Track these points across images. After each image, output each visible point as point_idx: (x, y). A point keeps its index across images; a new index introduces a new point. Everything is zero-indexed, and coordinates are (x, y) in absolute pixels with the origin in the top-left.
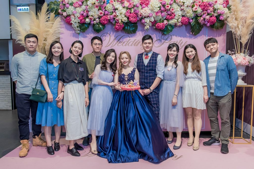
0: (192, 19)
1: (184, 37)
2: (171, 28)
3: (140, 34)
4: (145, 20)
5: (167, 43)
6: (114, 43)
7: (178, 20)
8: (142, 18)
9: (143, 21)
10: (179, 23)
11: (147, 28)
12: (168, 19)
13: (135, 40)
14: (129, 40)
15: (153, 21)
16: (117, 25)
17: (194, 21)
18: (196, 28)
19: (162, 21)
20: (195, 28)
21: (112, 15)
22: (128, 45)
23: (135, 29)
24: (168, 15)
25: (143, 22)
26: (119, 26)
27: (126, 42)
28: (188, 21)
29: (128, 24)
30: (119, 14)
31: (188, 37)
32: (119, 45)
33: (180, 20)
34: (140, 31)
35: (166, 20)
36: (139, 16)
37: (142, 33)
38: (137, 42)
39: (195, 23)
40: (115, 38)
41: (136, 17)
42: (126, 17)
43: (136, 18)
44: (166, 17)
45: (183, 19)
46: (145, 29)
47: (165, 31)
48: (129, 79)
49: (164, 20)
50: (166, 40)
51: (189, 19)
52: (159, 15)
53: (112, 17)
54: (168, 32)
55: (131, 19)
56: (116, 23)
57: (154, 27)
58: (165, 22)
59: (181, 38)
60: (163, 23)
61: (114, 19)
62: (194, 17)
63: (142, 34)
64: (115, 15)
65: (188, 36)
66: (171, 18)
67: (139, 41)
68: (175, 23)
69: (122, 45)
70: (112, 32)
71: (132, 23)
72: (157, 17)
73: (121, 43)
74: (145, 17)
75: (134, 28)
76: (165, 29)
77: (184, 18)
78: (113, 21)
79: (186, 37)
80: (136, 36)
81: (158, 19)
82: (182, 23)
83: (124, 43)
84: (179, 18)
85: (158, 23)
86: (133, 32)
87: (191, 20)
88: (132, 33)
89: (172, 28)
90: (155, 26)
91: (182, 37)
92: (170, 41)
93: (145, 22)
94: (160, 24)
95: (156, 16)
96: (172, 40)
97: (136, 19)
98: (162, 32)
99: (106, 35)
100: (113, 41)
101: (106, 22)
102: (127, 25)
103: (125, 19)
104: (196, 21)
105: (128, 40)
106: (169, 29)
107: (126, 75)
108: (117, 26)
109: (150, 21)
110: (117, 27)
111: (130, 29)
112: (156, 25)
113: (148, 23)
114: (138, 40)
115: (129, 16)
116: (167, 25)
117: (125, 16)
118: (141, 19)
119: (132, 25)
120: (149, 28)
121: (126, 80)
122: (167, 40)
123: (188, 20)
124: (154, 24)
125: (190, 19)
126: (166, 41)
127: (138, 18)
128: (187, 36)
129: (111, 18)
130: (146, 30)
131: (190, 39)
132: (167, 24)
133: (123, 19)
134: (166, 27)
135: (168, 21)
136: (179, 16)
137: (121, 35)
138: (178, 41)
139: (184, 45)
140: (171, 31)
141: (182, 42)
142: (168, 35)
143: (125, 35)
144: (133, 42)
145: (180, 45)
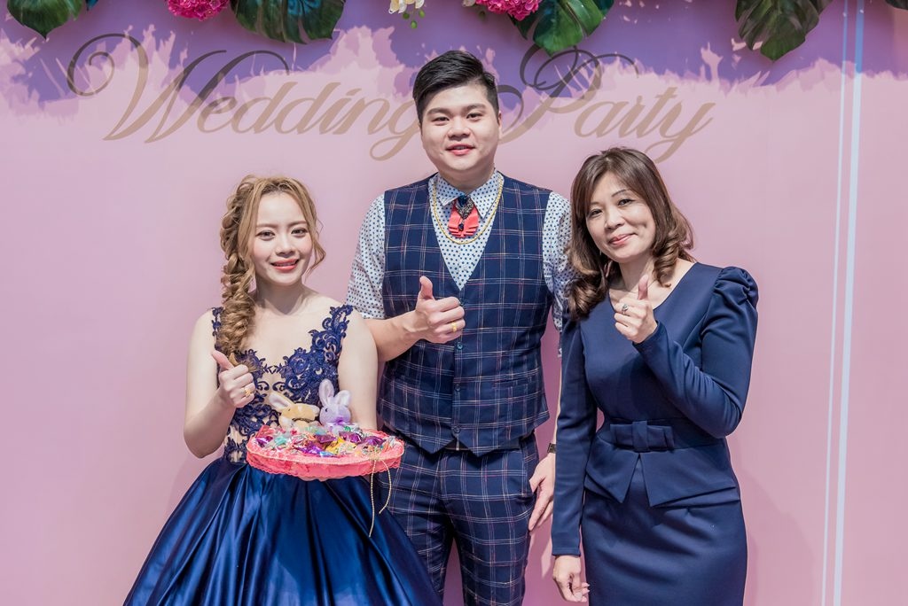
1: (681, 75)
5: (562, 111)
6: (174, 116)
11: (411, 7)
13: (331, 87)
14: (287, 88)
22: (279, 122)
23: (322, 8)
27: (261, 106)
31: (710, 78)
32: (208, 125)
34: (359, 26)
38: (342, 103)
46: (393, 10)
47: (544, 28)
50: (558, 90)
54: (571, 34)
59: (664, 80)
63: (376, 47)
65: (709, 66)
67: (355, 99)
70: (152, 28)
75: (317, 4)
76: (548, 12)
80: (329, 64)
83: (243, 110)
86: (307, 27)
88: (303, 35)
89: (601, 9)
91: (667, 71)
92: (583, 97)
96: (598, 91)
98: (524, 36)
99: (111, 47)
100: (163, 97)
105: (276, 90)
106: (572, 14)
107: (267, 369)
111: (285, 6)
114: (353, 92)
120: (420, 5)
121: (268, 408)
122: (564, 89)
126: (561, 102)
128: (705, 68)
130: (406, 15)
137: (225, 51)
138: (642, 103)
139: (688, 131)
140: (591, 29)
141: (676, 111)
142: (574, 54)
143: (253, 53)
144: (312, 102)
145: (663, 132)
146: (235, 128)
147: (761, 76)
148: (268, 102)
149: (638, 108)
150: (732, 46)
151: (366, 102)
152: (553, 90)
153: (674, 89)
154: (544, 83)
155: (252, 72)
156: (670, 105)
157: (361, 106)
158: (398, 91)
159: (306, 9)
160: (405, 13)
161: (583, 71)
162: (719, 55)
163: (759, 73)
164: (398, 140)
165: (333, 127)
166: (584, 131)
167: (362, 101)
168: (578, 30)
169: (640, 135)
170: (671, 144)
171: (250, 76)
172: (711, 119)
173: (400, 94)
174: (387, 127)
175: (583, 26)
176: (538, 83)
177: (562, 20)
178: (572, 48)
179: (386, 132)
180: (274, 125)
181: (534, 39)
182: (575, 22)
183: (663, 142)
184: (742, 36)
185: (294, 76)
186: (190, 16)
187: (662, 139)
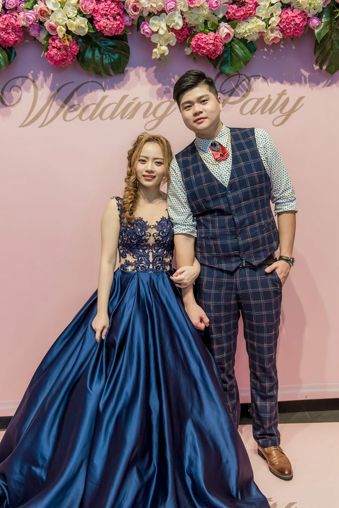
0: (319, 16)
1: (292, 83)
2: (247, 51)
3: (138, 75)
4: (153, 24)
5: (234, 103)
6: (52, 113)
7: (266, 21)
8: (140, 17)
9: (146, 27)
10: (272, 31)
11: (162, 55)
12: (234, 19)
13: (125, 97)
14: (104, 98)
15: (178, 28)
16: (54, 47)
17: (327, 24)
18: (332, 48)
19: (213, 25)
20: (330, 47)
21: (32, 8)
22: (101, 115)
23: (119, 58)
24: (232, 4)
25: (147, 31)
26: (59, 49)
27: (92, 108)
28: (305, 23)
29: (94, 40)
30: (55, 5)
31: (306, 82)
32: (67, 118)
33: (274, 22)
34: (139, 67)
35: (226, 23)
36: (130, 11)
37: (146, 71)
38: (130, 104)
39: (327, 31)
40: (53, 93)
41: (119, 14)
42: (84, 16)
43: (118, 17)
44: (228, 13)
45: (285, 16)
46: (154, 57)
47: (225, 62)
48: (160, 241)
49: (219, 22)
50: (232, 93)
51: (306, 15)
52: (198, 5)
53: (31, 18)
54: (237, 65)
55: (102, 23)
56: (50, 41)
57: (188, 51)
58: (225, 29)
59: (283, 85)
60: (215, 32)
61: (41, 23)
62: (323, 8)
63: (147, 76)
64: (41, 11)
65: (305, 77)
66: (242, 13)
67: (136, 102)
68: (260, 33)
69: (80, 116)
71: (107, 37)
72: (193, 11)
73: (76, 110)
74: (151, 14)
75: (116, 56)
76: (225, 55)
77: (290, 12)
78: (39, 31)
79: (300, 82)
80: (126, 85)
81: (197, 19)
82: (282, 31)
83: (84, 110)
84: (272, 15)
85: (197, 33)
86: (113, 70)
87: (315, 21)
88: (112, 73)
89: (251, 52)
90: (189, 45)
91: (284, 81)
92: (244, 96)
93: (153, 32)
94: (204, 36)
95: (190, 8)
96: (251, 93)
97: (118, 22)
98: (215, 67)
99: (22, 83)
100: (48, 103)
101: (12, 37)
102: (92, 47)
103: (80, 25)
104: (330, 23)
105: (99, 100)
106: (237, 55)
107: (149, 227)
108: (55, 51)
109: (168, 26)
110: (52, 53)
111: (102, 58)
112: (193, 43)
113: (162, 36)
114: (135, 99)
115: (94, 11)
116: (232, 40)
117: (80, 12)
118: (138, 23)
119: (111, 43)
120: (166, 54)
121: (149, 245)
122: (235, 93)
123: (304, 20)
124: (185, 39)
125: (310, 15)
126: (233, 99)
127: (127, 18)
128: (303, 78)
129: (29, 21)
131: (315, 89)
132: (232, 35)
133: (72, 25)
134: (229, 47)
135: (234, 27)
136: (272, 5)
137: (73, 82)
138: (271, 98)
139: (292, 110)
140: (246, 62)
141: (287, 100)
142: (238, 76)
143: (88, 82)
144: (116, 105)
145: (281, 111)
146: (81, 119)
147: (327, 82)
148: (95, 105)
149: (269, 100)
150: (314, 68)
151: (142, 103)
152: (229, 93)
153: (285, 90)
154: (225, 90)
155: (89, 91)
156: (284, 98)
157: (139, 105)
158: (158, 97)
159: (112, 60)
160: (159, 59)
161: (244, 83)
162: (308, 72)
163: (326, 81)
164: (157, 121)
165: (127, 116)
166: (244, 113)
167: (140, 103)
168: (240, 63)
169: (270, 113)
170: (285, 116)
171: (88, 92)
172: (303, 104)
173: (160, 98)
174: (152, 115)
175: (243, 61)
176: (222, 90)
177: (234, 59)
178: (237, 73)
179: (151, 117)
180: (98, 116)
181: (220, 69)
182: (239, 59)
183: (281, 116)
184: (317, 63)
185: (107, 92)
186: (58, 64)
187: (281, 114)
